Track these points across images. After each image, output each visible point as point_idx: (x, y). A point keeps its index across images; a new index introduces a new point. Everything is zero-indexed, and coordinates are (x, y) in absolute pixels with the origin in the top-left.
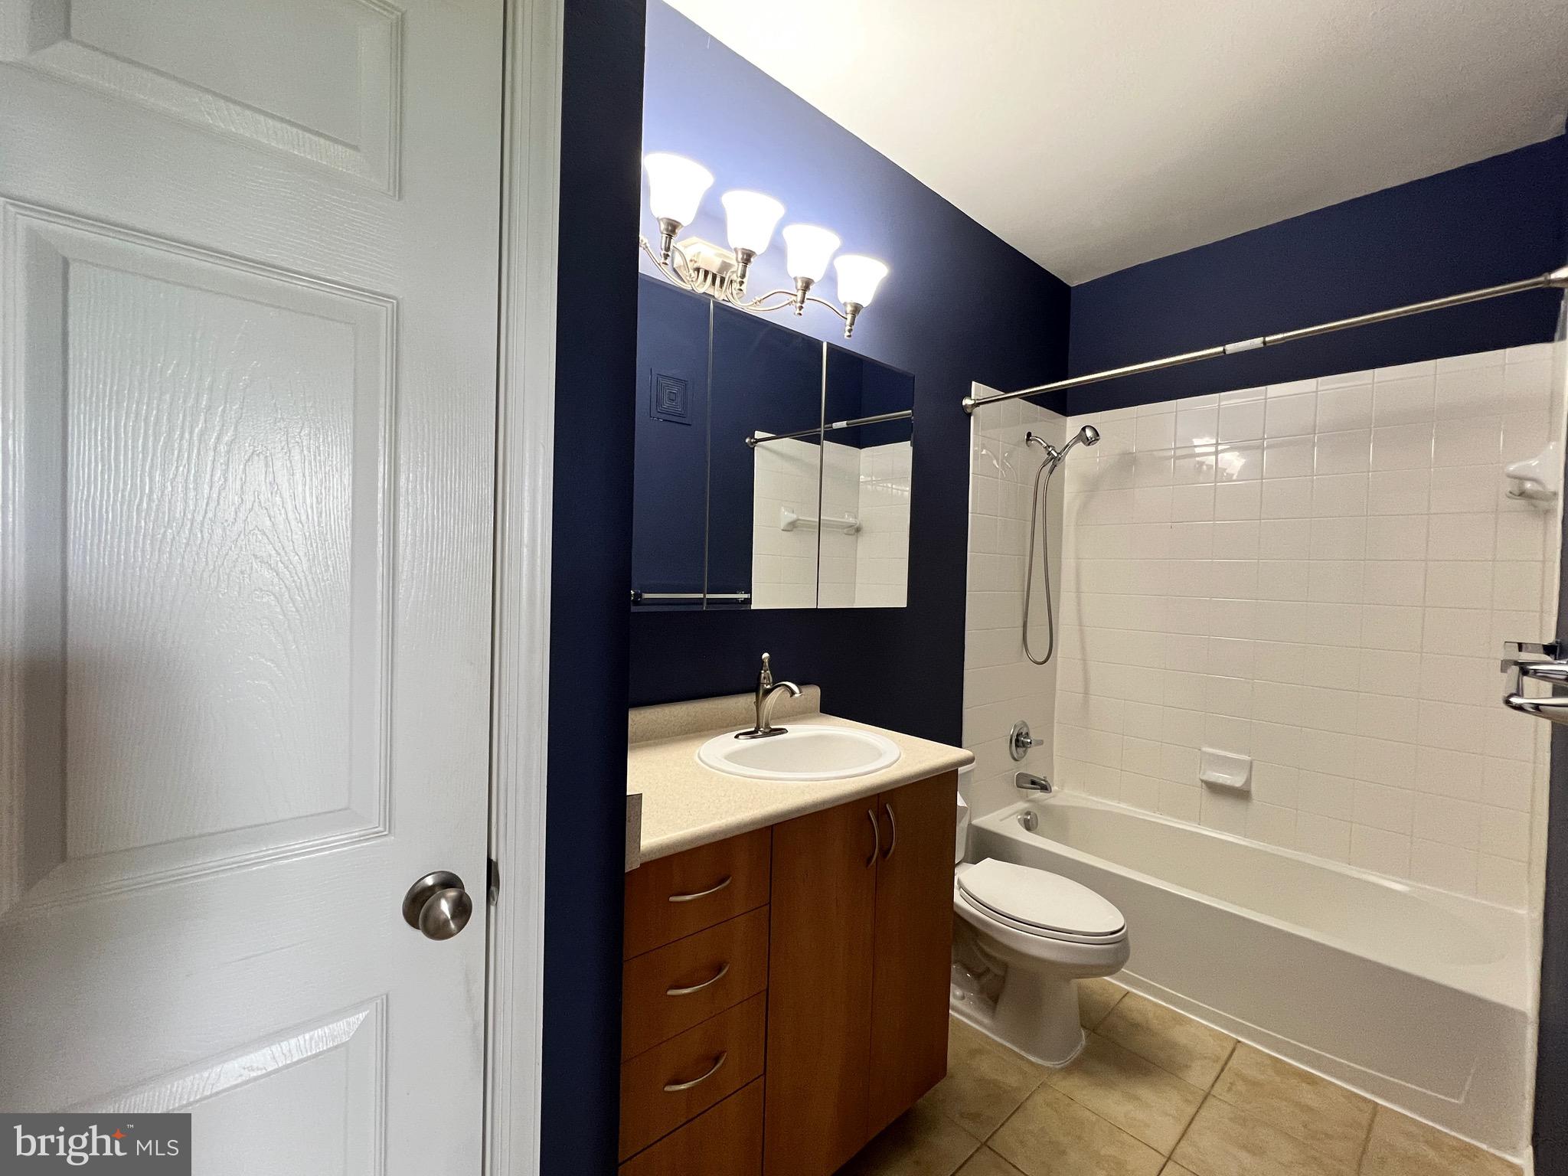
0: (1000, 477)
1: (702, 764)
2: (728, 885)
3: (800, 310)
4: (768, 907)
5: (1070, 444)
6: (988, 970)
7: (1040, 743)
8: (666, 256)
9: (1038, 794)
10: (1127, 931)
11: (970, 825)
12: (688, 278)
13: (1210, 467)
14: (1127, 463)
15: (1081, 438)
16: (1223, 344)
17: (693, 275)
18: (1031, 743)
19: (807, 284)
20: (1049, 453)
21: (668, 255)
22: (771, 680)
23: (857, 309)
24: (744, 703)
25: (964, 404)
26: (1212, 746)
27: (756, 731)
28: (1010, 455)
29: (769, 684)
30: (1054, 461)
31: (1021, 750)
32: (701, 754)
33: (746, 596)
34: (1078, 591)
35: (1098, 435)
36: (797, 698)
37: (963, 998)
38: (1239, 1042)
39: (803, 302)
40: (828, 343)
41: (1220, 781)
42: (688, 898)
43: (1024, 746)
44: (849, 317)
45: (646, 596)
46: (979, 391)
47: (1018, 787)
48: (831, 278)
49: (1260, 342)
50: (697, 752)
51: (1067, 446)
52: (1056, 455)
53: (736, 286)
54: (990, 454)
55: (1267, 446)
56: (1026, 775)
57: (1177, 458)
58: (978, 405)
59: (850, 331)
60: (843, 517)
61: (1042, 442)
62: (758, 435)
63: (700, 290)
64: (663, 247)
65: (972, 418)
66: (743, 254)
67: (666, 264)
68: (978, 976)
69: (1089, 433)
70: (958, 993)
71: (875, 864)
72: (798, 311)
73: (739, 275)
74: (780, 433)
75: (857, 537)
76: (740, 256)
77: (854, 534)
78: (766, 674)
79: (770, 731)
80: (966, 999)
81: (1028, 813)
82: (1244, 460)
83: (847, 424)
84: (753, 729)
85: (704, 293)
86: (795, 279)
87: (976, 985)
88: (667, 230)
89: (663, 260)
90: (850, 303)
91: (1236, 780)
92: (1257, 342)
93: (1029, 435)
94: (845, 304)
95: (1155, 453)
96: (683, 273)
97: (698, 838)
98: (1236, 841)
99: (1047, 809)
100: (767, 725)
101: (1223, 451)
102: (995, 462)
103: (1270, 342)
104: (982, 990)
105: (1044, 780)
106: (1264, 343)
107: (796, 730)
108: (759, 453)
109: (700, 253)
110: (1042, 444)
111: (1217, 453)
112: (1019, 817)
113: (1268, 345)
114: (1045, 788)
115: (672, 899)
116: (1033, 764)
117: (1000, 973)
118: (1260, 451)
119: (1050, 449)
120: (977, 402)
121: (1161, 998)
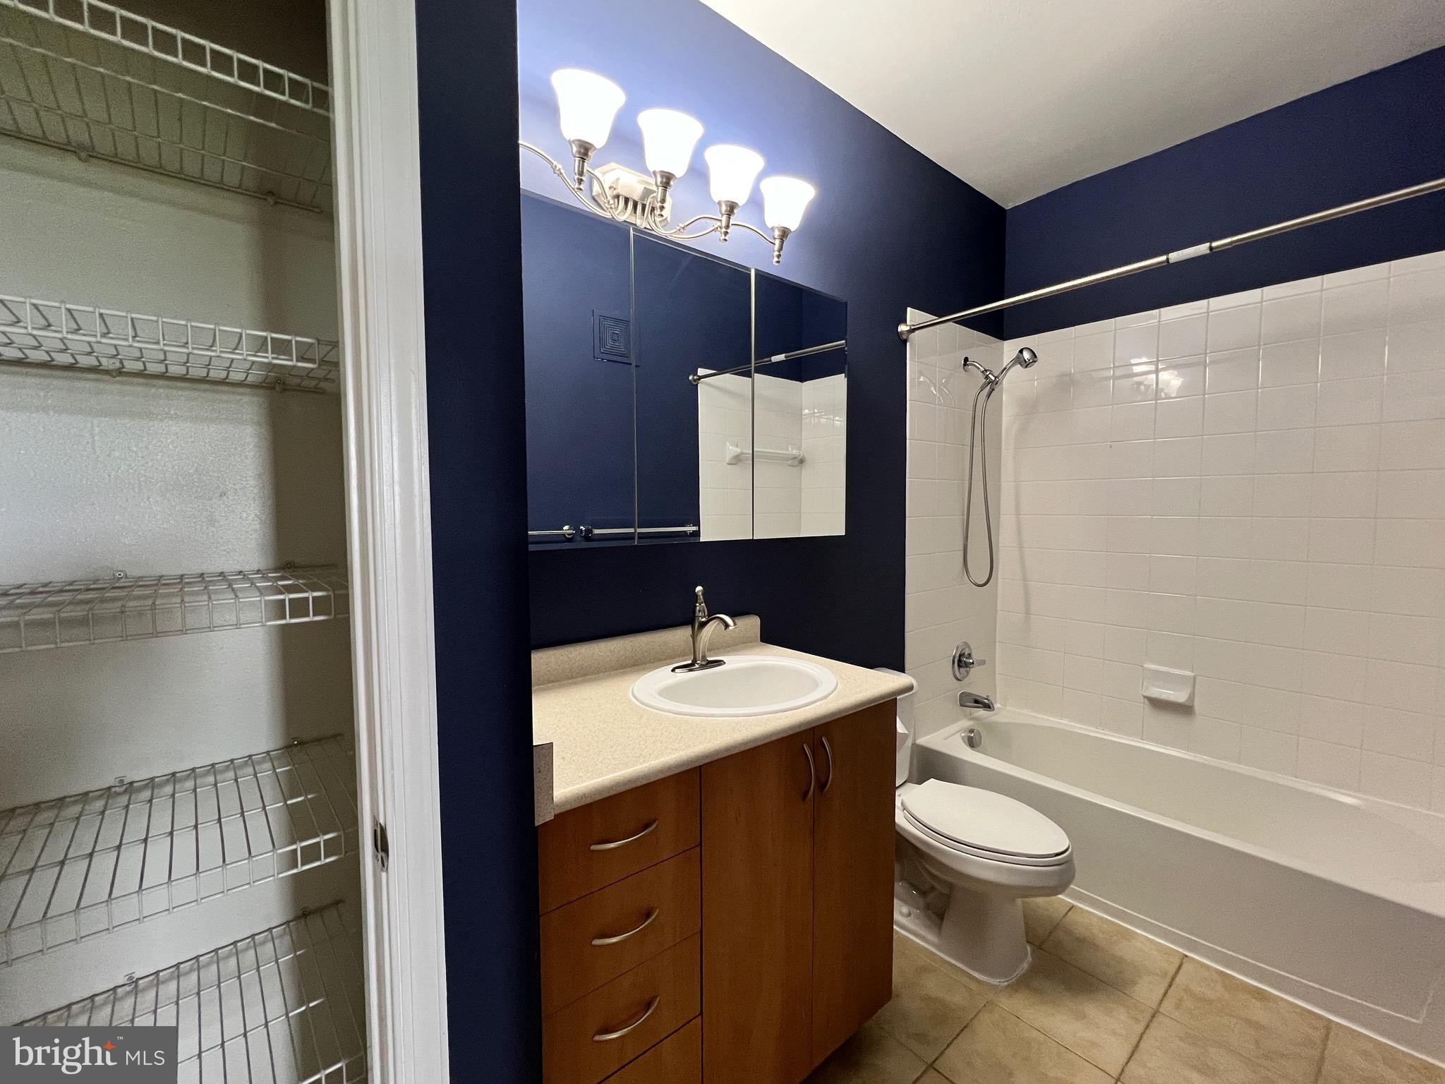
0: (937, 403)
1: (635, 701)
2: (653, 830)
3: (725, 236)
4: (698, 848)
5: (1008, 367)
6: (933, 888)
7: (983, 662)
8: (580, 181)
9: (981, 712)
10: (1071, 854)
11: (914, 744)
12: (606, 205)
13: (1148, 387)
14: (1066, 384)
15: (1019, 360)
16: (1167, 253)
17: (612, 202)
18: (973, 663)
19: (732, 207)
20: (987, 377)
21: (582, 180)
22: (706, 613)
23: (785, 233)
24: (680, 636)
25: (899, 330)
26: (1154, 663)
27: (692, 664)
28: (947, 382)
29: (704, 617)
30: (992, 384)
31: (963, 670)
32: (635, 691)
33: (695, 528)
34: (1018, 512)
35: (1036, 357)
36: (731, 630)
37: (909, 915)
38: (1187, 956)
39: (727, 227)
40: (755, 269)
41: (1164, 697)
42: (612, 845)
43: (967, 667)
44: (777, 242)
45: (597, 531)
46: (914, 316)
47: (961, 706)
48: (756, 202)
49: (1206, 248)
50: (632, 687)
51: (1005, 368)
52: (993, 378)
53: (657, 212)
54: (928, 381)
55: (1210, 362)
56: (970, 694)
57: (1115, 378)
58: (913, 330)
59: (779, 256)
60: (787, 450)
61: (980, 367)
62: (701, 372)
63: (621, 218)
64: (576, 171)
65: (908, 344)
66: (662, 176)
67: (581, 189)
68: (923, 893)
69: (1026, 355)
70: (905, 910)
71: (812, 798)
72: (723, 237)
73: (659, 200)
74: (721, 370)
75: (801, 468)
76: (659, 179)
77: (798, 466)
78: (701, 607)
79: (707, 664)
80: (912, 916)
81: (971, 731)
82: (1182, 379)
83: (786, 357)
84: (690, 662)
85: (625, 221)
86: (719, 203)
87: (921, 901)
88: (579, 152)
89: (577, 186)
90: (777, 227)
91: (1180, 696)
92: (1203, 249)
93: (966, 359)
94: (773, 229)
95: (1093, 373)
96: (602, 200)
97: (618, 784)
98: (1181, 755)
99: (990, 727)
100: (704, 657)
101: (1163, 369)
102: (932, 389)
103: (1218, 247)
104: (928, 907)
105: (987, 699)
106: (1211, 248)
107: (733, 662)
108: (702, 389)
109: (619, 179)
110: (979, 368)
111: (1157, 371)
112: (963, 735)
113: (1214, 251)
114: (988, 706)
115: (594, 847)
116: (976, 683)
117: (946, 891)
118: (1201, 367)
119: (988, 373)
120: (912, 327)
121: (1108, 913)
